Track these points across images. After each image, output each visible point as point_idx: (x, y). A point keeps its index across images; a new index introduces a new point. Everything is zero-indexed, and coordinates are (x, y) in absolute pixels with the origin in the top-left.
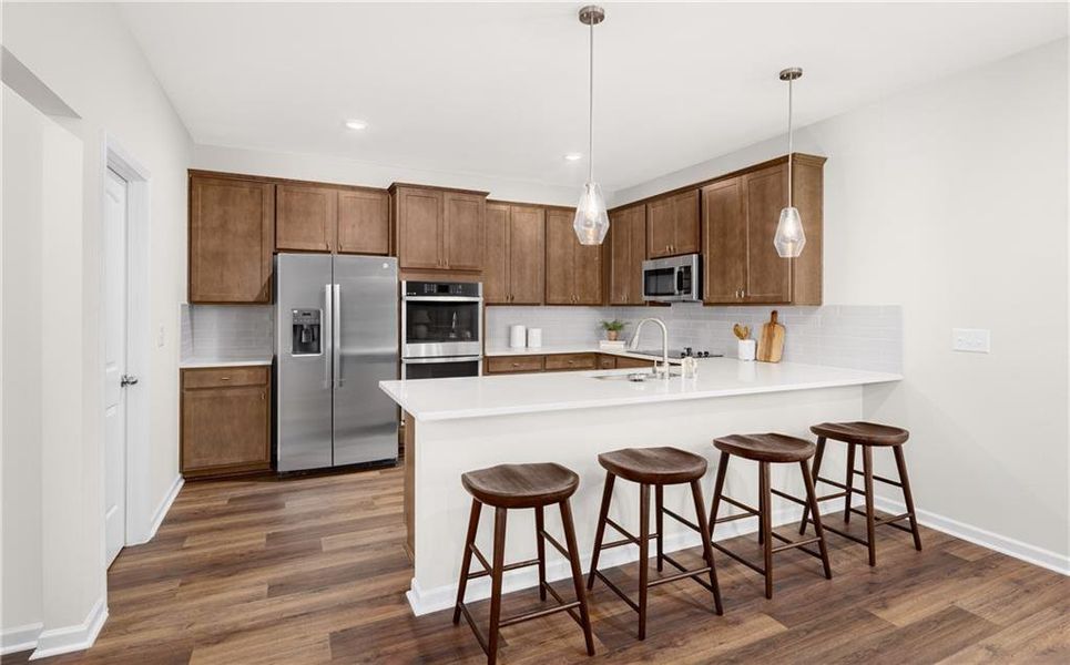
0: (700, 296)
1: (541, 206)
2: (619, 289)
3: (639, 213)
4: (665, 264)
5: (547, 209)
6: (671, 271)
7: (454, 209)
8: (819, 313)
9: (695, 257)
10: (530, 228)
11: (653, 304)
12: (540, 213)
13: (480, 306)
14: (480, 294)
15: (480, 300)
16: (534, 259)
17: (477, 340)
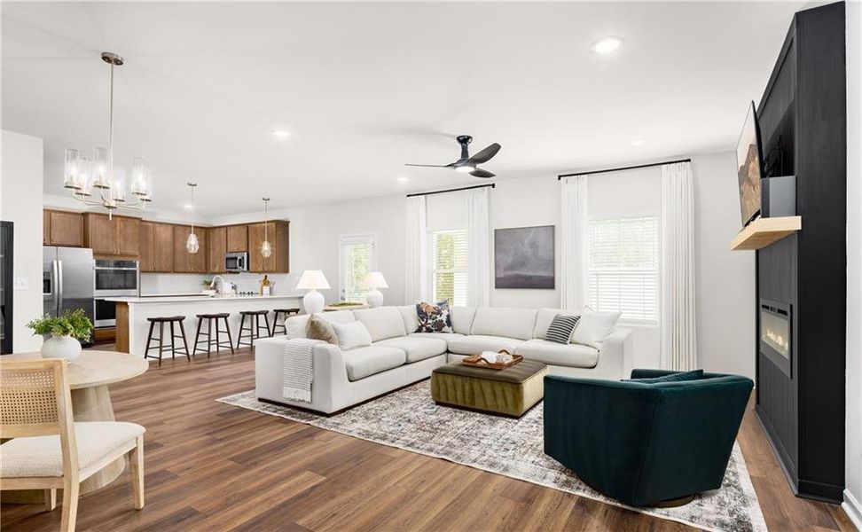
0: (248, 269)
1: (171, 224)
2: (215, 266)
3: (223, 232)
4: (234, 255)
5: (175, 226)
6: (236, 258)
7: (122, 225)
8: (288, 275)
9: (246, 253)
10: (165, 235)
11: (230, 272)
12: (170, 227)
13: (138, 272)
14: (138, 265)
15: (137, 268)
16: (167, 250)
17: (135, 288)
